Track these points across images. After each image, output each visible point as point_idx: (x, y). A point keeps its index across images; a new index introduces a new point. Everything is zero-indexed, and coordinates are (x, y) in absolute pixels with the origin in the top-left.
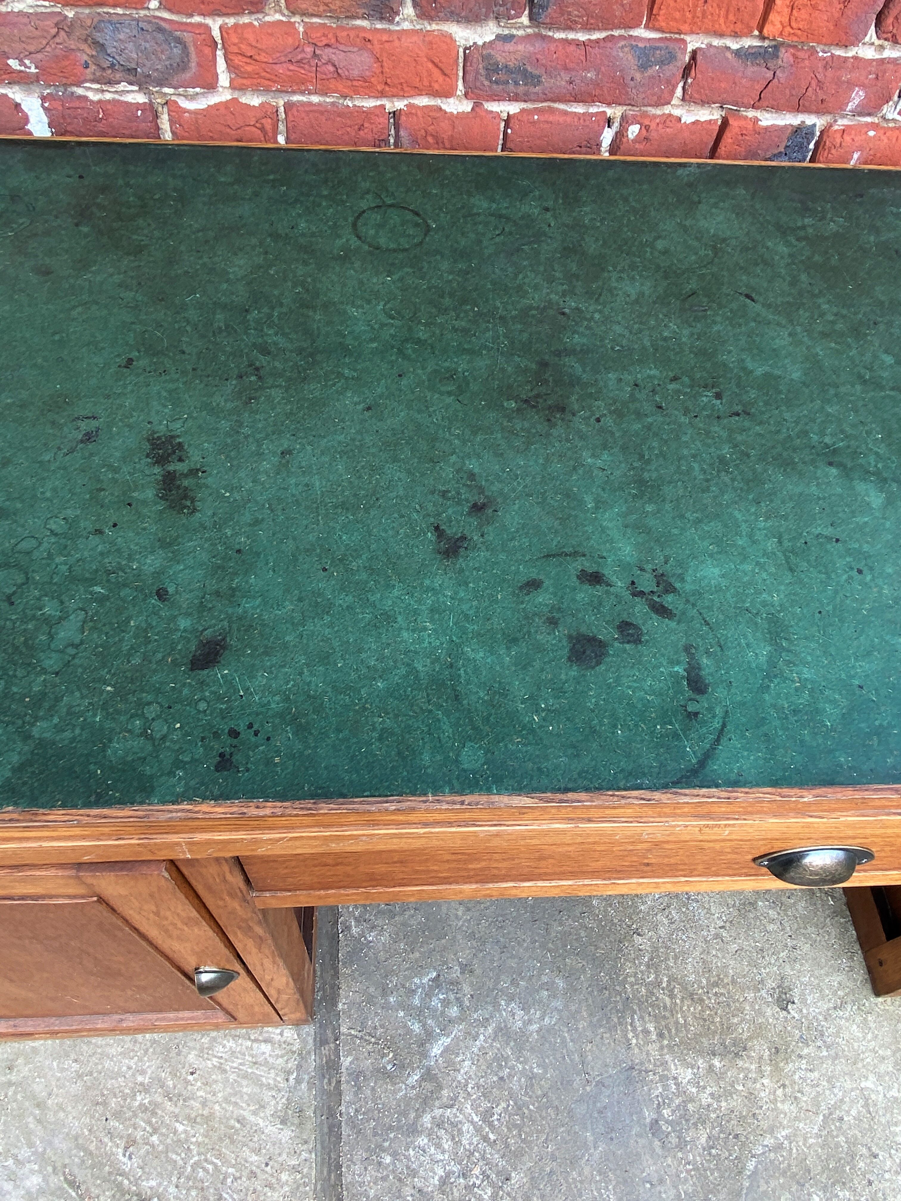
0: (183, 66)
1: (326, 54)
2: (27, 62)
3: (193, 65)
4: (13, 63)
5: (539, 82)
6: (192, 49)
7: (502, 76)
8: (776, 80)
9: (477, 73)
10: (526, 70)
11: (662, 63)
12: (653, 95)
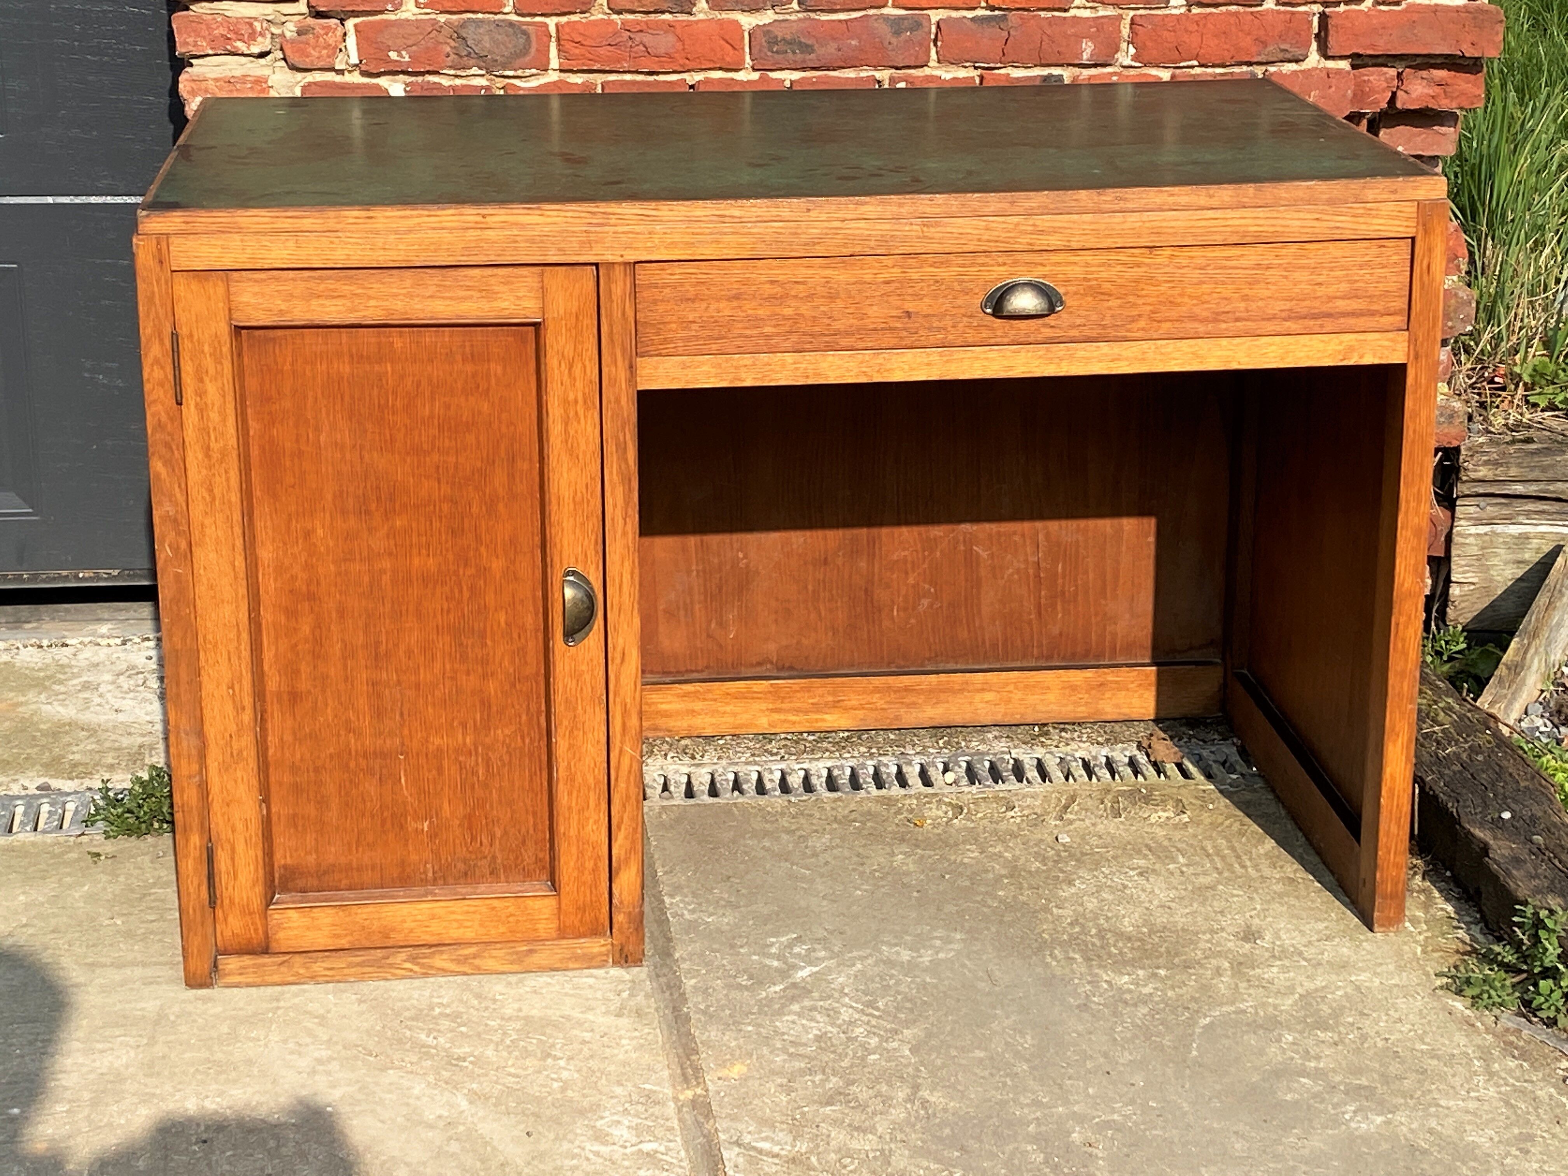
0: (525, 51)
1: (638, 37)
2: (404, 53)
3: (533, 50)
4: (393, 55)
5: (813, 51)
6: (533, 38)
7: (781, 47)
8: (1011, 38)
9: (761, 46)
10: (800, 42)
11: (912, 30)
12: (911, 55)
